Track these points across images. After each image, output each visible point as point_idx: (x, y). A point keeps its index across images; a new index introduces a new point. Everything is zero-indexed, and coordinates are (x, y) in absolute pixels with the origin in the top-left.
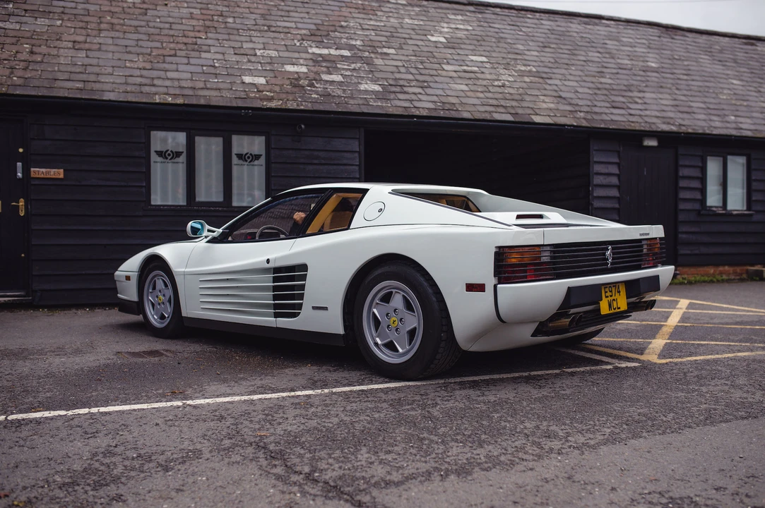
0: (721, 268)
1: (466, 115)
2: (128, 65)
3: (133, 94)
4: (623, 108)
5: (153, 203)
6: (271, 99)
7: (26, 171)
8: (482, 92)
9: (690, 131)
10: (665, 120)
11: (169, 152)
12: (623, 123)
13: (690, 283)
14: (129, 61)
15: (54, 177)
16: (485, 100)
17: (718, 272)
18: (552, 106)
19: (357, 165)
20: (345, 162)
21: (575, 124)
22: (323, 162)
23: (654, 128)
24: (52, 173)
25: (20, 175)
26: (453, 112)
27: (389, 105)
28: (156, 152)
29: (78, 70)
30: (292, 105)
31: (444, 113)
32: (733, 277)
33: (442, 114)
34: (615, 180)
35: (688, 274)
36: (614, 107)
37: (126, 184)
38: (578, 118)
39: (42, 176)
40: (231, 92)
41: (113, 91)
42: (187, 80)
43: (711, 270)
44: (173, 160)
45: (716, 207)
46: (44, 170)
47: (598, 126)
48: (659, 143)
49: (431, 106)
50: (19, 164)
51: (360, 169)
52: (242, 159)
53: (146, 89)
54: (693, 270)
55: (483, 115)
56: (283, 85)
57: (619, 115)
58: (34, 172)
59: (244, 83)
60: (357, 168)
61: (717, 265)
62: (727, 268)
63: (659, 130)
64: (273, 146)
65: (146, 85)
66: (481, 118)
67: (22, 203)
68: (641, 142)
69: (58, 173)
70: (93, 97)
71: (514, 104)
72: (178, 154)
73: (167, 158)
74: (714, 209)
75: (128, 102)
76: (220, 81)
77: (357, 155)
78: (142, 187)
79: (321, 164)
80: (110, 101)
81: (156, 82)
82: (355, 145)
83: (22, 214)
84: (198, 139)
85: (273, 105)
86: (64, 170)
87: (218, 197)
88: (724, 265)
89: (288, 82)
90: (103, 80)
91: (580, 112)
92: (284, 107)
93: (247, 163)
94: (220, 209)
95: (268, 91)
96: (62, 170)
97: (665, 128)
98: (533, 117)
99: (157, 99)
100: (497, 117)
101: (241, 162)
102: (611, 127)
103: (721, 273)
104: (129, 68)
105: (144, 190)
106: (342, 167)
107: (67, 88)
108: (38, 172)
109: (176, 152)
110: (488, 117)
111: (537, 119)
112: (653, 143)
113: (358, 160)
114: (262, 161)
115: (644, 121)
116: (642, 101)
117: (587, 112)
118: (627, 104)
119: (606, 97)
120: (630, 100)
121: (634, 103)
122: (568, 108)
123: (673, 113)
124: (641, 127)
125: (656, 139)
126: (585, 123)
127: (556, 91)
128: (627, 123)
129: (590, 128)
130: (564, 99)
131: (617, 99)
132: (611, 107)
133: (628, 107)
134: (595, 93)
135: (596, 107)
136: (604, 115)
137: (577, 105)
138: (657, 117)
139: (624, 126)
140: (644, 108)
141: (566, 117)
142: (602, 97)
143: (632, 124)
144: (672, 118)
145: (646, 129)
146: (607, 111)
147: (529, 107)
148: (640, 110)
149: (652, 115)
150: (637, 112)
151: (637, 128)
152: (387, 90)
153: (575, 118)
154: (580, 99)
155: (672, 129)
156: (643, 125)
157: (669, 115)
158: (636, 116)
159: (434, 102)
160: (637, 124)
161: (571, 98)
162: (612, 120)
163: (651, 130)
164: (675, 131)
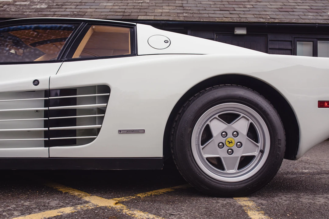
4: (228, 11)
8: (120, 6)
9: (276, 21)
10: (260, 16)
12: (216, 18)
16: (116, 9)
18: (166, 11)
21: (171, 19)
36: (220, 10)
38: (179, 16)
47: (192, 20)
48: (247, 32)
57: (219, 14)
63: (247, 21)
68: (234, 32)
91: (186, 13)
97: (254, 20)
98: (140, 17)
100: (110, 17)
111: (142, 18)
112: (243, 32)
115: (238, 17)
116: (252, 6)
117: (193, 13)
118: (235, 8)
119: (223, 5)
120: (241, 6)
121: (244, 8)
122: (179, 11)
123: (272, 12)
124: (230, 20)
125: (246, 28)
126: (182, 19)
127: (183, 4)
128: (221, 18)
129: (183, 21)
130: (183, 7)
131: (230, 6)
132: (218, 10)
133: (235, 9)
134: (215, 4)
135: (205, 11)
136: (205, 15)
137: (190, 10)
138: (253, 14)
139: (216, 20)
140: (248, 10)
141: (169, 16)
142: (218, 6)
143: (224, 19)
144: (268, 15)
145: (234, 21)
146: (213, 12)
147: (145, 12)
148: (244, 11)
149: (252, 13)
150: (238, 12)
151: (226, 21)
152: (49, 7)
153: (177, 16)
154: (197, 7)
155: (259, 21)
156: (234, 19)
157: (268, 13)
158: (234, 15)
159: (73, 12)
160: (230, 18)
161: (189, 7)
162: (209, 17)
163: (239, 21)
164: (261, 22)
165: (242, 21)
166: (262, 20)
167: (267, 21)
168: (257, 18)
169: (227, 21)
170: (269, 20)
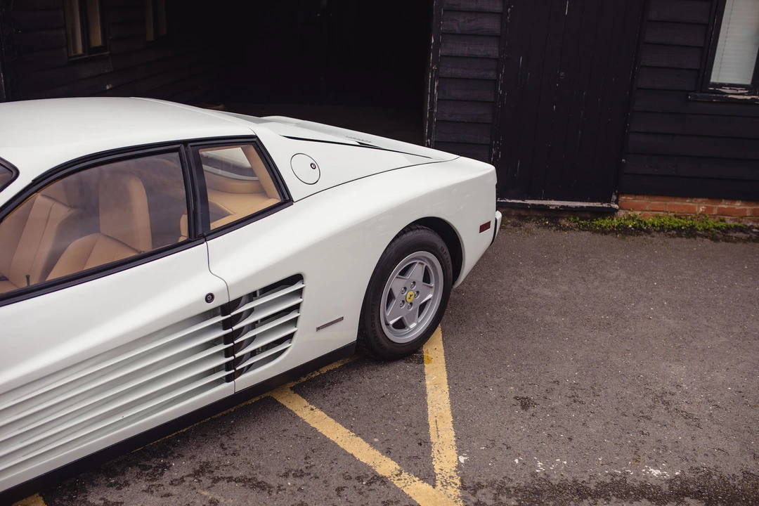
0: (725, 205)
13: (639, 229)
17: (715, 212)
32: (750, 224)
34: (491, 24)
35: (642, 210)
43: (700, 206)
45: (731, 86)
54: (656, 203)
61: (715, 196)
62: (738, 205)
74: (727, 90)
88: (732, 197)
103: (723, 213)
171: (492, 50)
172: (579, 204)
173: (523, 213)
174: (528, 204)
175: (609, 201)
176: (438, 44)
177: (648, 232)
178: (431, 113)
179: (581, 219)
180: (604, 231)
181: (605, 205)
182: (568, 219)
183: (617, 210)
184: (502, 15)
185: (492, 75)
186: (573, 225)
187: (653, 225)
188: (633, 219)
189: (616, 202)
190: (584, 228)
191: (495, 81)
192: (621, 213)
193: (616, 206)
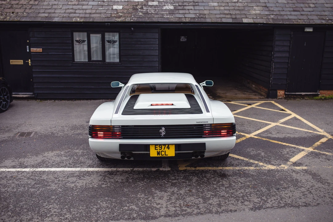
1: (208, 20)
2: (69, 3)
3: (65, 18)
4: (299, 11)
5: (75, 61)
6: (120, 17)
7: (30, 50)
8: (224, 6)
10: (322, 17)
11: (81, 40)
12: (294, 21)
13: (325, 99)
14: (70, 1)
15: (38, 51)
16: (223, 11)
18: (258, 12)
19: (157, 44)
20: (152, 43)
21: (265, 22)
22: (142, 43)
23: (311, 22)
24: (38, 50)
25: (28, 51)
26: (203, 19)
27: (173, 17)
28: (76, 40)
29: (49, 8)
30: (128, 20)
31: (198, 20)
33: (196, 20)
34: (287, 49)
35: (326, 94)
36: (294, 11)
37: (64, 54)
38: (269, 19)
39: (35, 51)
40: (105, 14)
41: (58, 17)
42: (89, 9)
44: (82, 44)
46: (35, 49)
47: (278, 23)
48: (313, 30)
49: (193, 16)
50: (28, 47)
51: (159, 46)
52: (109, 42)
53: (72, 15)
54: (329, 92)
55: (217, 20)
56: (129, 9)
57: (295, 15)
58: (32, 50)
59: (113, 9)
60: (157, 45)
63: (314, 23)
64: (121, 37)
65: (72, 13)
66: (216, 21)
67: (30, 60)
68: (304, 30)
69: (40, 50)
70: (50, 21)
71: (238, 12)
72: (84, 41)
73: (80, 43)
75: (62, 22)
76: (103, 9)
77: (157, 40)
78: (70, 55)
79: (142, 44)
80: (55, 22)
81: (77, 11)
82: (157, 36)
83: (30, 65)
84: (91, 35)
85: (119, 20)
86: (43, 49)
87: (100, 58)
89: (132, 7)
90: (56, 12)
91: (272, 15)
92: (124, 21)
93: (111, 44)
94: (100, 63)
95: (121, 13)
96: (41, 49)
97: (318, 22)
98: (243, 19)
99: (74, 20)
100: (224, 20)
101: (109, 44)
102: (285, 23)
104: (70, 5)
105: (71, 56)
106: (151, 45)
107: (42, 17)
108: (34, 50)
109: (83, 41)
110: (219, 21)
111: (245, 21)
113: (158, 42)
114: (117, 43)
115: (308, 19)
116: (314, 6)
117: (276, 15)
118: (303, 8)
119: (293, 5)
120: (307, 6)
121: (309, 7)
122: (267, 13)
123: (329, 12)
124: (303, 22)
125: (312, 28)
126: (271, 22)
127: (265, 3)
128: (296, 20)
129: (273, 24)
130: (268, 7)
131: (299, 5)
132: (292, 11)
133: (303, 10)
134: (288, 3)
135: (283, 11)
136: (285, 16)
137: (273, 11)
138: (317, 15)
139: (294, 22)
140: (312, 10)
141: (262, 18)
142: (291, 5)
143: (299, 21)
144: (326, 15)
145: (306, 23)
146: (289, 13)
147: (244, 14)
148: (309, 11)
149: (315, 14)
150: (306, 13)
151: (300, 23)
152: (176, 9)
153: (267, 18)
154: (276, 7)
155: (322, 22)
156: (305, 21)
157: (326, 13)
158: (304, 16)
159: (196, 14)
160: (302, 20)
161: (271, 7)
162: (288, 19)
163: (309, 23)
164: (323, 23)
165: (311, 23)
166: (324, 22)
167: (327, 23)
168: (320, 19)
169: (302, 23)
170: (328, 22)
171: (287, 55)
172: (310, 93)
173: (295, 96)
174: (296, 94)
175: (317, 92)
176: (274, 54)
177: (328, 99)
178: (272, 71)
179: (310, 97)
180: (317, 99)
181: (316, 93)
182: (307, 97)
183: (319, 94)
184: (290, 46)
185: (287, 61)
186: (308, 99)
187: (329, 98)
188: (323, 96)
189: (319, 92)
190: (312, 99)
191: (288, 63)
192: (320, 95)
193: (319, 93)
